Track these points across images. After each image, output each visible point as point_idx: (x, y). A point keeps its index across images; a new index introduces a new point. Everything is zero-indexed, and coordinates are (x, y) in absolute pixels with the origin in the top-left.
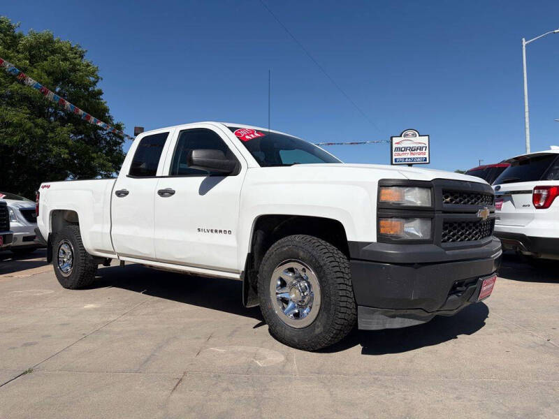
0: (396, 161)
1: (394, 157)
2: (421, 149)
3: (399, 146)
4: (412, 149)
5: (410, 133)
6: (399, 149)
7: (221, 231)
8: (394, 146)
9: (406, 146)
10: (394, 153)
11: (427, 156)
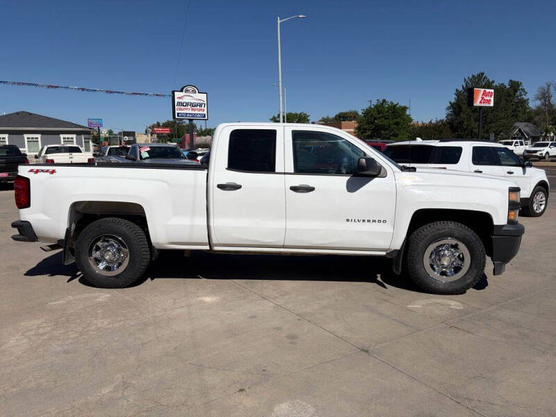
0: (178, 116)
1: (177, 112)
2: (201, 105)
3: (181, 101)
4: (193, 105)
5: (190, 88)
6: (181, 104)
7: (374, 221)
8: (176, 100)
9: (187, 101)
10: (176, 107)
11: (205, 112)
